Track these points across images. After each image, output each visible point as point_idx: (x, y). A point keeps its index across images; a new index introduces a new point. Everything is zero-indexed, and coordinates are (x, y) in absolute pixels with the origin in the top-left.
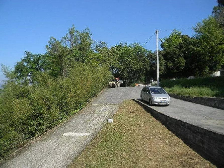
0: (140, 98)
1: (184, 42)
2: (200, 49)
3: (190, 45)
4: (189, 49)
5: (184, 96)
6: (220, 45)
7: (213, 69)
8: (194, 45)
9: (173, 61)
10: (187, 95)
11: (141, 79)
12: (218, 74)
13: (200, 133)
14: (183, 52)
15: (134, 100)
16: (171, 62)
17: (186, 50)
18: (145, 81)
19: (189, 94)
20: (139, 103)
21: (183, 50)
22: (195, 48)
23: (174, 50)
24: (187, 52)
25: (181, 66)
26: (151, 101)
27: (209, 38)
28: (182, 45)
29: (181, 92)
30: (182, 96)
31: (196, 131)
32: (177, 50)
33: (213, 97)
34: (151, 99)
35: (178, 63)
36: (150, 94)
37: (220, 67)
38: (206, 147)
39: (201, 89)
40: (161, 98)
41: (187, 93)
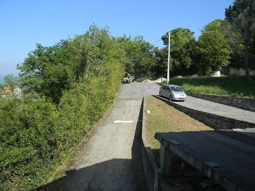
0: (159, 94)
1: (191, 42)
2: (205, 51)
3: (196, 46)
4: (195, 50)
5: (194, 93)
6: (223, 48)
7: (215, 69)
8: (200, 46)
9: (180, 60)
10: (196, 93)
11: (147, 75)
12: (218, 74)
13: (215, 118)
14: (190, 52)
15: (154, 96)
16: (178, 60)
17: (192, 50)
18: (152, 76)
19: (198, 92)
20: (159, 98)
21: (190, 50)
22: (202, 50)
23: (181, 49)
24: (193, 52)
25: (188, 65)
26: (172, 98)
27: (214, 41)
28: (189, 45)
29: (191, 89)
30: (191, 93)
31: (213, 117)
32: (184, 50)
33: (217, 95)
34: (172, 96)
35: (184, 62)
36: (170, 91)
37: (221, 68)
38: (219, 126)
39: (207, 88)
40: (181, 95)
41: (196, 91)
